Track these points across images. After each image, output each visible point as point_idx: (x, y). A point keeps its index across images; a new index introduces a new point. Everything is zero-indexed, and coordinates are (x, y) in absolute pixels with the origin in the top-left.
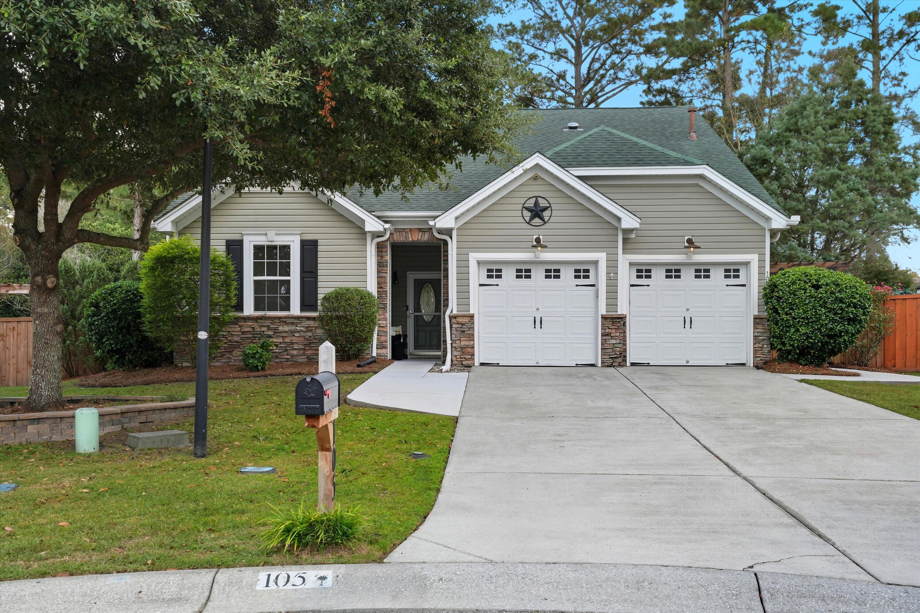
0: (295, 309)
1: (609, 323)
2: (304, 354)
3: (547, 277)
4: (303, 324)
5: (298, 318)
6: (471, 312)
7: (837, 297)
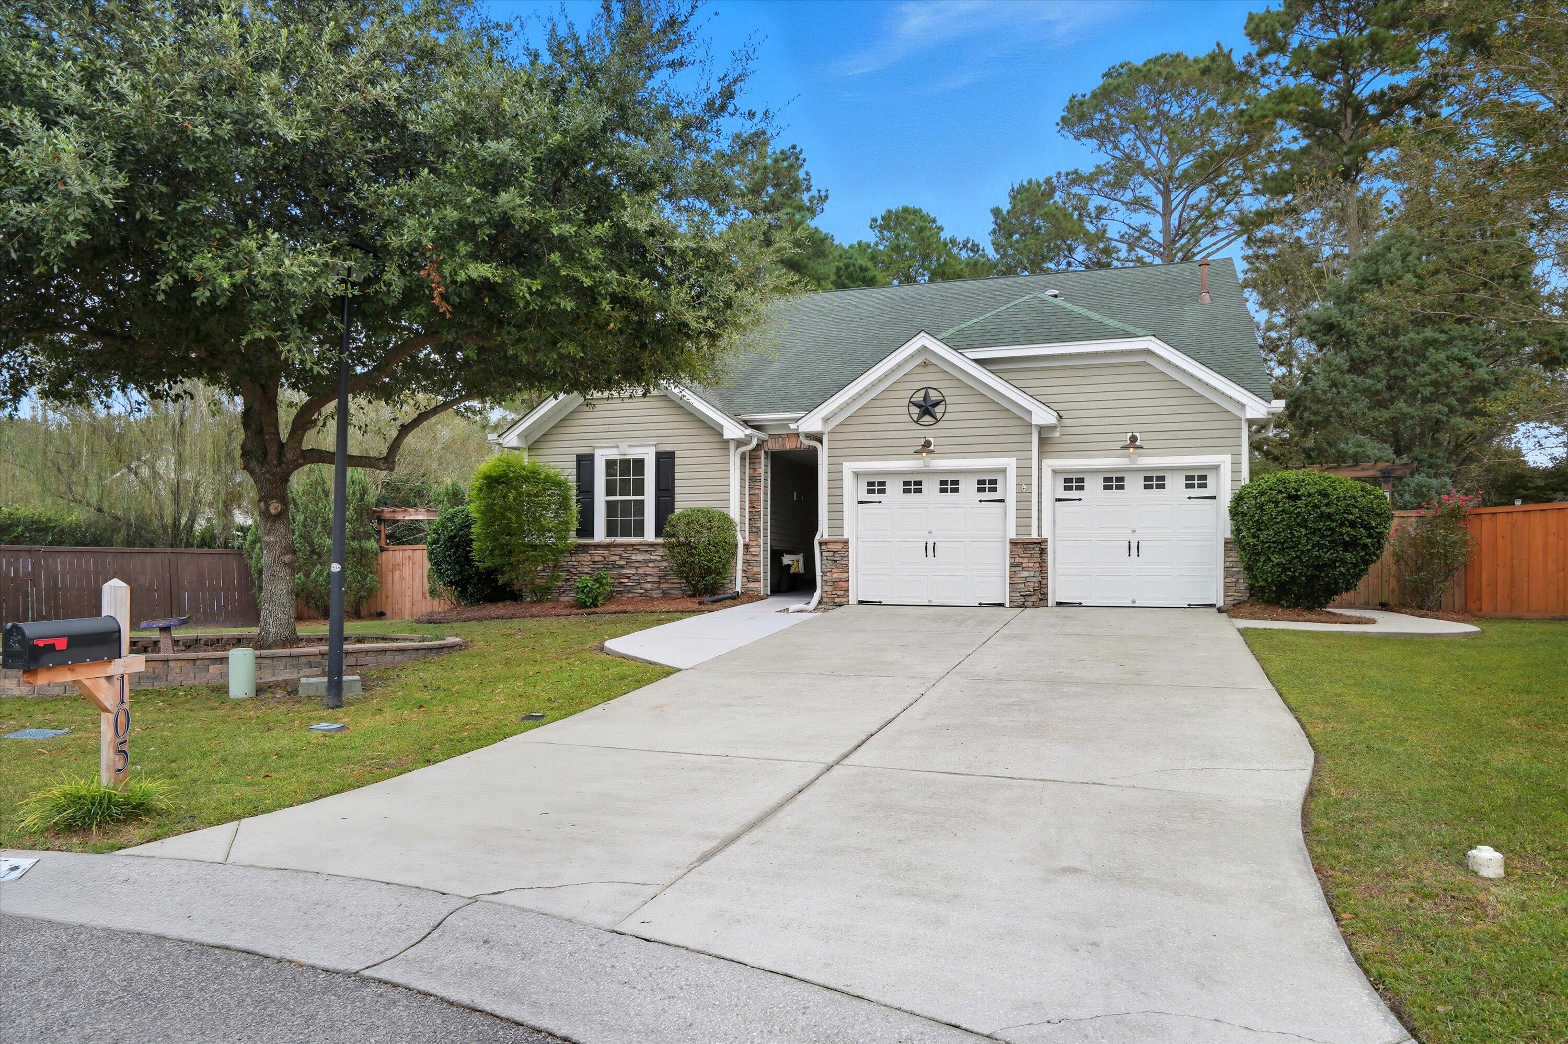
0: (649, 534)
1: (1019, 550)
2: (659, 588)
3: (943, 491)
4: (658, 552)
5: (652, 545)
6: (845, 537)
7: (1322, 513)
